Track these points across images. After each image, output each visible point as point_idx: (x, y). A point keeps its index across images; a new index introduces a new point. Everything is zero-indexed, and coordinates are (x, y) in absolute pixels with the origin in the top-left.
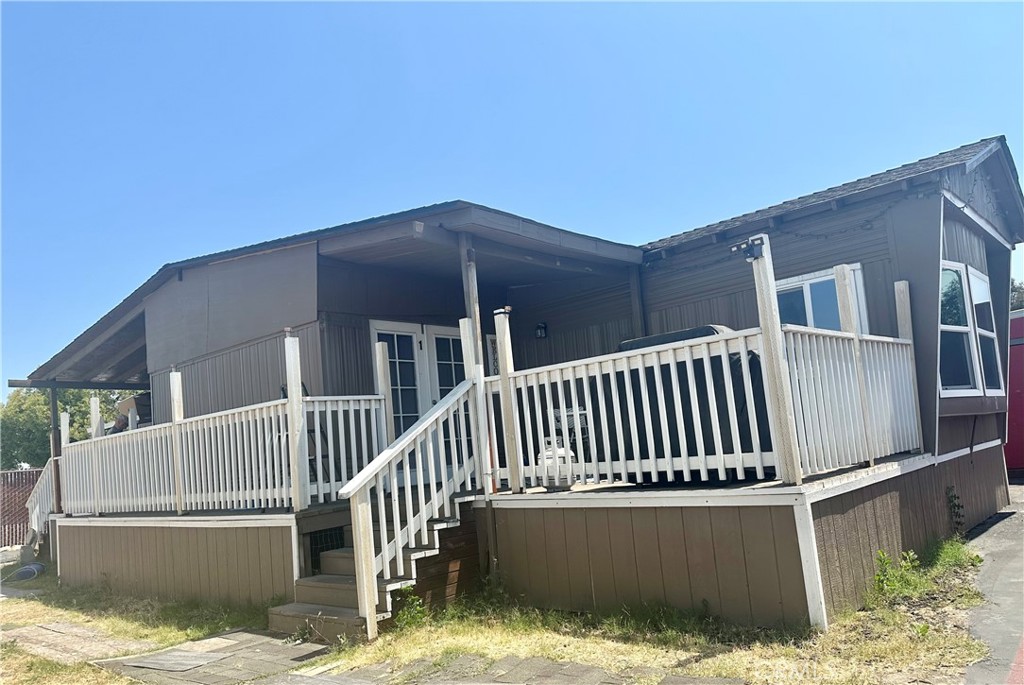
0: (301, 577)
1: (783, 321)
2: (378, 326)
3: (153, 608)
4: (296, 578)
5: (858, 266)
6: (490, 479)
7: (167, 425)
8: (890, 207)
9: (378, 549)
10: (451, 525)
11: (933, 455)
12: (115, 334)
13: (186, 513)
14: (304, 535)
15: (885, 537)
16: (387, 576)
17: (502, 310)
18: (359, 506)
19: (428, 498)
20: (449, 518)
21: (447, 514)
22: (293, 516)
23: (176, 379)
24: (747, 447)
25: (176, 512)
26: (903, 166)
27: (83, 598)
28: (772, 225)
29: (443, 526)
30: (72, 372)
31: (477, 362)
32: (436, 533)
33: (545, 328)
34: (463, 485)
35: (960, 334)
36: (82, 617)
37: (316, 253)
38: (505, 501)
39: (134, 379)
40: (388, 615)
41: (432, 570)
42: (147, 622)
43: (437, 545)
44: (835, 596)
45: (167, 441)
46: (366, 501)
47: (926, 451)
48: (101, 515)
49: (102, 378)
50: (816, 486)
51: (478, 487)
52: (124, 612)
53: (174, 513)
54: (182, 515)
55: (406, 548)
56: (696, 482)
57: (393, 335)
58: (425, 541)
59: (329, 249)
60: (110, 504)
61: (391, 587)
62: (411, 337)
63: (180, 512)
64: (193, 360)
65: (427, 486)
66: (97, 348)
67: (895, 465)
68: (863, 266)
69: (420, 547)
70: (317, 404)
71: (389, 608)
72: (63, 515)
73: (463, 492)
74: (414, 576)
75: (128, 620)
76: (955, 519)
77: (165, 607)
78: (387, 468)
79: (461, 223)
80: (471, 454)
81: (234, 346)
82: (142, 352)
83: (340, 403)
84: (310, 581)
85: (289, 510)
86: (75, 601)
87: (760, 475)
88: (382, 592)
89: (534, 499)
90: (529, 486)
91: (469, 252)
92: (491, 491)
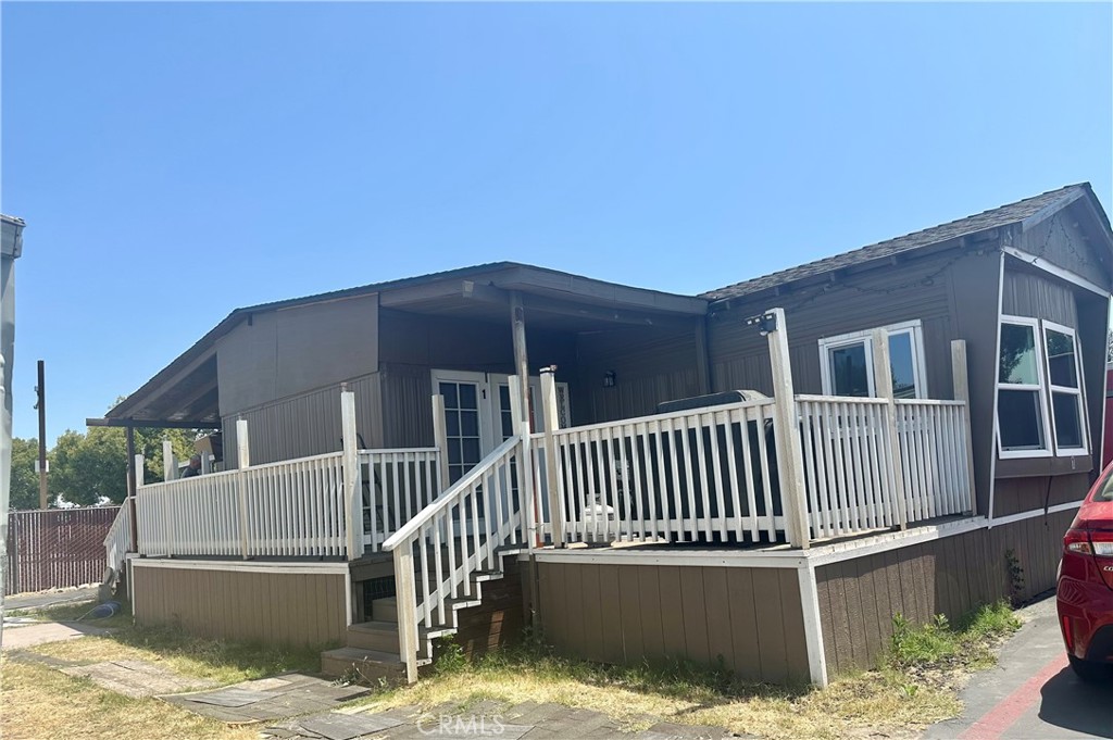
0: (353, 623)
1: (796, 391)
2: (440, 376)
3: (219, 649)
4: (348, 624)
5: (918, 322)
6: (534, 534)
7: (234, 471)
8: (950, 264)
9: (420, 599)
10: (494, 578)
11: (987, 517)
12: (190, 375)
13: (252, 558)
14: (357, 583)
15: (912, 600)
16: (429, 624)
17: (548, 369)
18: (402, 559)
19: (471, 551)
20: (493, 571)
21: (491, 567)
22: (346, 565)
23: (242, 427)
24: (761, 511)
25: (242, 556)
26: (986, 212)
27: (155, 638)
28: (833, 279)
29: (487, 578)
30: (148, 411)
31: (523, 420)
32: (479, 585)
33: (614, 376)
34: (508, 539)
35: (1030, 393)
36: (153, 656)
37: (377, 305)
38: (548, 555)
39: (210, 418)
40: (429, 661)
41: (475, 620)
42: (212, 663)
43: (480, 597)
44: (840, 656)
45: (233, 487)
46: (409, 553)
47: (979, 514)
48: (173, 557)
49: (178, 416)
50: (825, 550)
51: (524, 541)
52: (193, 654)
53: (239, 558)
54: (248, 560)
55: (448, 599)
56: (717, 543)
57: (455, 385)
58: (468, 592)
59: (388, 301)
60: (182, 546)
61: (431, 635)
62: (474, 386)
63: (245, 557)
64: (263, 405)
65: (470, 538)
66: (174, 388)
67: (933, 529)
68: (923, 322)
69: (461, 598)
70: (371, 457)
71: (430, 654)
72: (137, 555)
73: (508, 545)
74: (456, 625)
75: (194, 660)
76: (1015, 583)
77: (230, 649)
78: (430, 522)
79: (510, 281)
80: (516, 508)
81: (301, 393)
82: (214, 395)
83: (395, 456)
84: (361, 627)
85: (344, 559)
86: (147, 640)
87: (772, 538)
88: (423, 640)
89: (575, 554)
90: (570, 542)
91: (517, 310)
92: (535, 545)
